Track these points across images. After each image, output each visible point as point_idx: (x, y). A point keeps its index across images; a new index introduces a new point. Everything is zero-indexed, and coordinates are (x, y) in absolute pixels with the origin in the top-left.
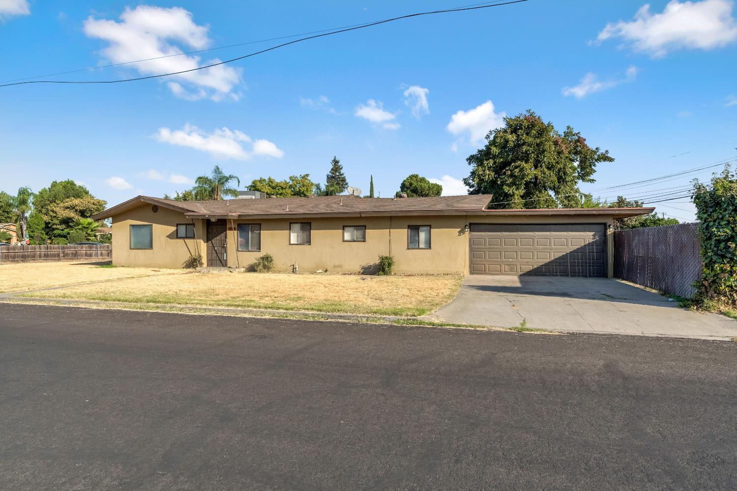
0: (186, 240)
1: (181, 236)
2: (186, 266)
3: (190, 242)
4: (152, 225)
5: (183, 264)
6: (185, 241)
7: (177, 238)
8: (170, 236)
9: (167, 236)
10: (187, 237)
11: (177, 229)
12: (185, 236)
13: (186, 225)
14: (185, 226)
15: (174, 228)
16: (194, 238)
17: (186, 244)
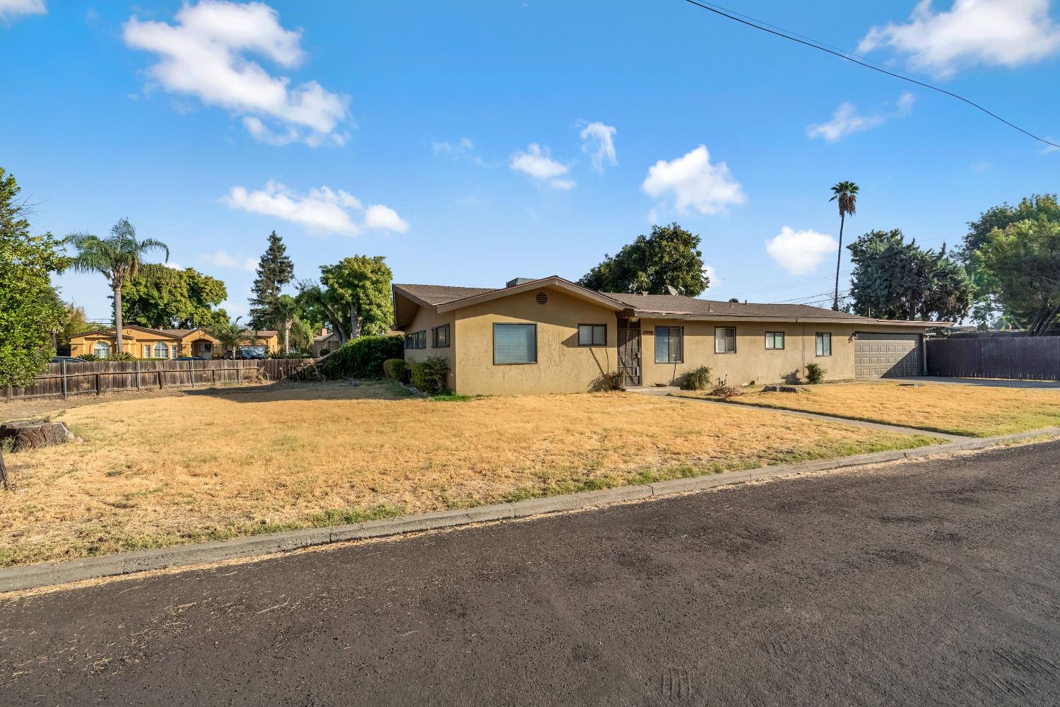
0: (593, 349)
1: (584, 343)
2: (593, 387)
3: (599, 352)
4: (536, 325)
5: (589, 386)
6: (591, 350)
7: (580, 345)
8: (568, 343)
9: (562, 343)
10: (593, 344)
11: (579, 332)
12: (591, 343)
13: (593, 325)
14: (590, 328)
15: (575, 331)
16: (605, 345)
17: (593, 354)
